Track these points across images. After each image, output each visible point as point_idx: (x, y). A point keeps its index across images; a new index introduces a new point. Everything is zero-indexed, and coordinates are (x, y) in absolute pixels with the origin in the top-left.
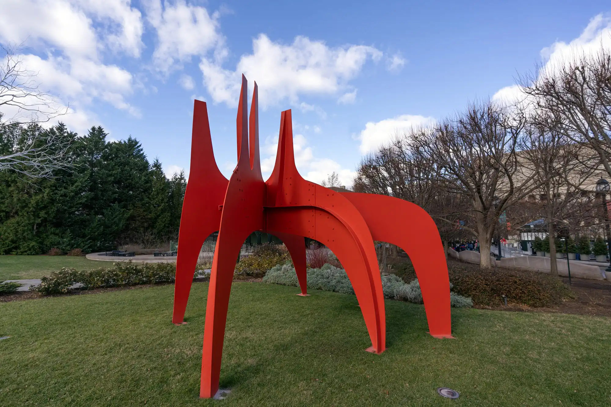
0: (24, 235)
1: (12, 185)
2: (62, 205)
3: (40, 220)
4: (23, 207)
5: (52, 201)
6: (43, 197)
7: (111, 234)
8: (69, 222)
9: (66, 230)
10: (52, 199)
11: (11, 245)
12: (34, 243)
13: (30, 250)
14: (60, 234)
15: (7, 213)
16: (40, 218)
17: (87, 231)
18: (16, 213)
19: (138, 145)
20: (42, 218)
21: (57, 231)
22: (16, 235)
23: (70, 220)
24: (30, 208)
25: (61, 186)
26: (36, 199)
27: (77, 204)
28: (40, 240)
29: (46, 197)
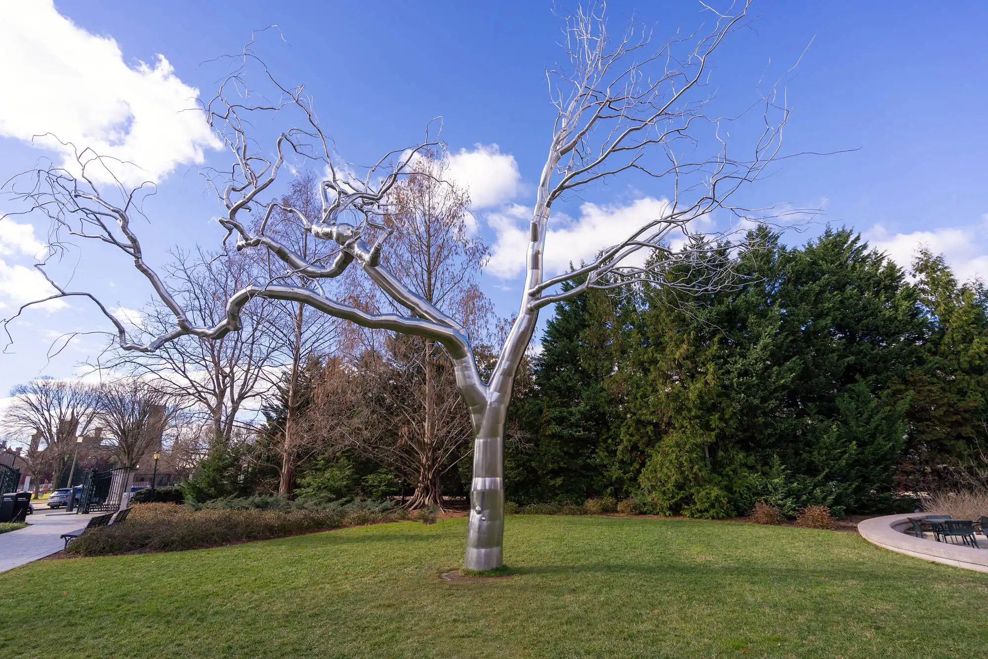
0: (694, 470)
1: (652, 369)
2: (748, 396)
3: (713, 433)
4: (678, 411)
5: (726, 391)
6: (706, 383)
7: (877, 463)
8: (770, 435)
9: (770, 456)
10: (725, 387)
11: (678, 494)
12: (715, 492)
13: (712, 506)
14: (759, 467)
15: (656, 425)
16: (713, 430)
17: (817, 457)
18: (669, 424)
19: (852, 238)
20: (717, 431)
21: (751, 460)
22: (682, 473)
23: (769, 431)
24: (690, 410)
25: (731, 355)
26: (695, 388)
27: (776, 390)
28: (725, 483)
29: (713, 383)
